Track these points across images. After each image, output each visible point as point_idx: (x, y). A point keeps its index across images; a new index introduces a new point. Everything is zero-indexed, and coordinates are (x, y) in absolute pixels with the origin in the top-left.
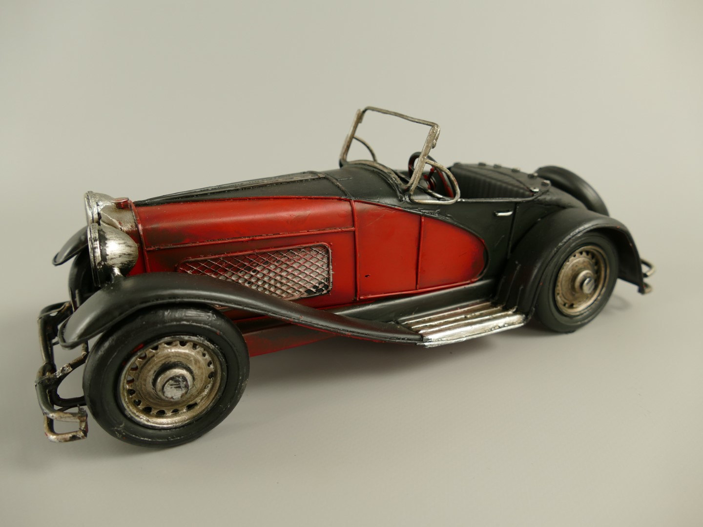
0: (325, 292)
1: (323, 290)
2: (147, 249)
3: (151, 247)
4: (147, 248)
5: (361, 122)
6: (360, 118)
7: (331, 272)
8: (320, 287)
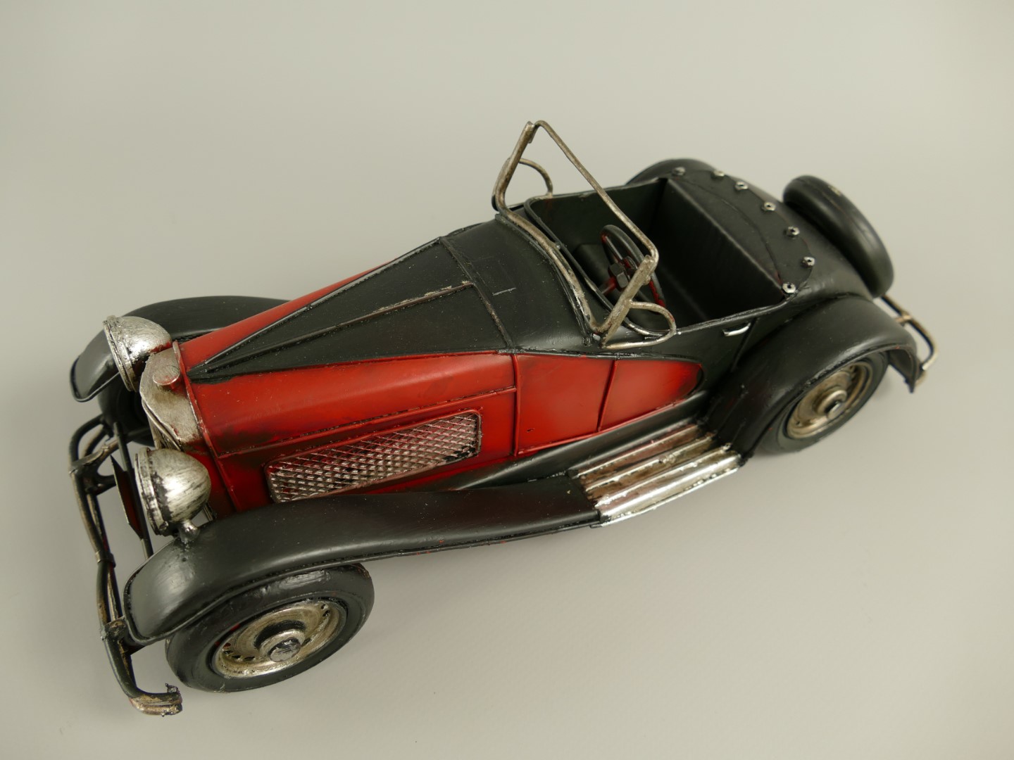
0: (470, 455)
1: (468, 454)
2: (220, 457)
3: (225, 453)
4: (219, 455)
5: (530, 143)
6: (529, 137)
7: (480, 436)
8: (464, 451)
